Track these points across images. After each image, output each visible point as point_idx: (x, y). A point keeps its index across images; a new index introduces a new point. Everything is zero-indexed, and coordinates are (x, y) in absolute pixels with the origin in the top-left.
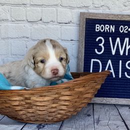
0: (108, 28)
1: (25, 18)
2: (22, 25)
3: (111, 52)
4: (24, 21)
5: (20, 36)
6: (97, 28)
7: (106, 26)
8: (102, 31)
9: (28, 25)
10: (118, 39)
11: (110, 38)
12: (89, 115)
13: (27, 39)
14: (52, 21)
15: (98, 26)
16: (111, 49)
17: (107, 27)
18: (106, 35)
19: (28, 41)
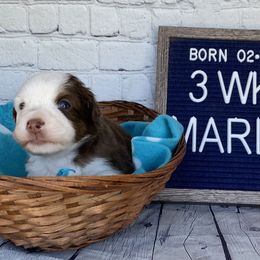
0: (213, 55)
1: (25, 28)
2: (20, 40)
3: (223, 98)
4: (24, 32)
5: (15, 63)
6: (191, 54)
7: (210, 50)
8: (203, 60)
9: (32, 40)
10: (235, 75)
11: (219, 73)
12: (148, 225)
13: (29, 68)
14: (81, 32)
15: (194, 52)
16: (221, 93)
17: (212, 52)
18: (211, 67)
19: (32, 72)
